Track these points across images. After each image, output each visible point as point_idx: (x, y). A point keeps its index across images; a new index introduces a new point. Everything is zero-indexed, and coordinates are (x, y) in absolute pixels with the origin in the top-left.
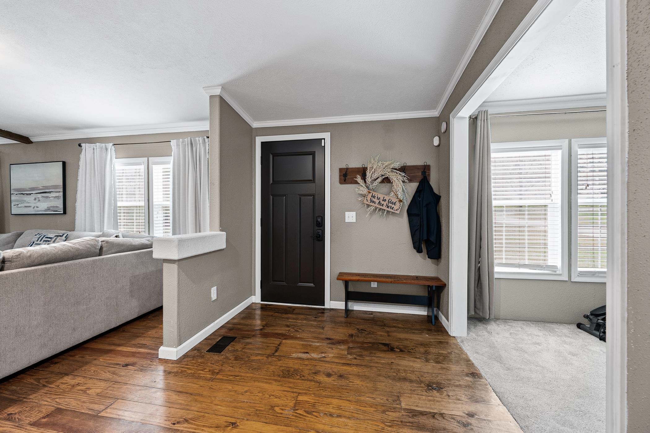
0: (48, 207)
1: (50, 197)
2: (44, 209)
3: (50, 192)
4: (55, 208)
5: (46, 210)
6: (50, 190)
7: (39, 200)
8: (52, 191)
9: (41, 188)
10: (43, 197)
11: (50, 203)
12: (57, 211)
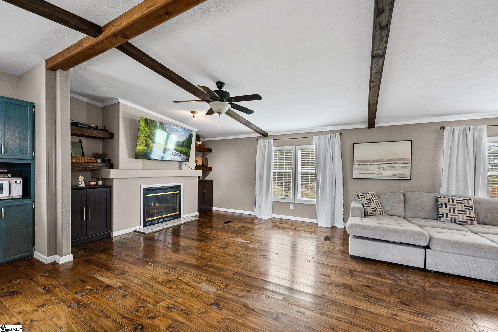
0: (393, 174)
1: (396, 167)
2: (389, 176)
3: (396, 163)
4: (402, 175)
5: (391, 176)
6: (396, 162)
7: (384, 169)
8: (399, 162)
9: (385, 160)
10: (388, 167)
11: (397, 171)
12: (403, 177)
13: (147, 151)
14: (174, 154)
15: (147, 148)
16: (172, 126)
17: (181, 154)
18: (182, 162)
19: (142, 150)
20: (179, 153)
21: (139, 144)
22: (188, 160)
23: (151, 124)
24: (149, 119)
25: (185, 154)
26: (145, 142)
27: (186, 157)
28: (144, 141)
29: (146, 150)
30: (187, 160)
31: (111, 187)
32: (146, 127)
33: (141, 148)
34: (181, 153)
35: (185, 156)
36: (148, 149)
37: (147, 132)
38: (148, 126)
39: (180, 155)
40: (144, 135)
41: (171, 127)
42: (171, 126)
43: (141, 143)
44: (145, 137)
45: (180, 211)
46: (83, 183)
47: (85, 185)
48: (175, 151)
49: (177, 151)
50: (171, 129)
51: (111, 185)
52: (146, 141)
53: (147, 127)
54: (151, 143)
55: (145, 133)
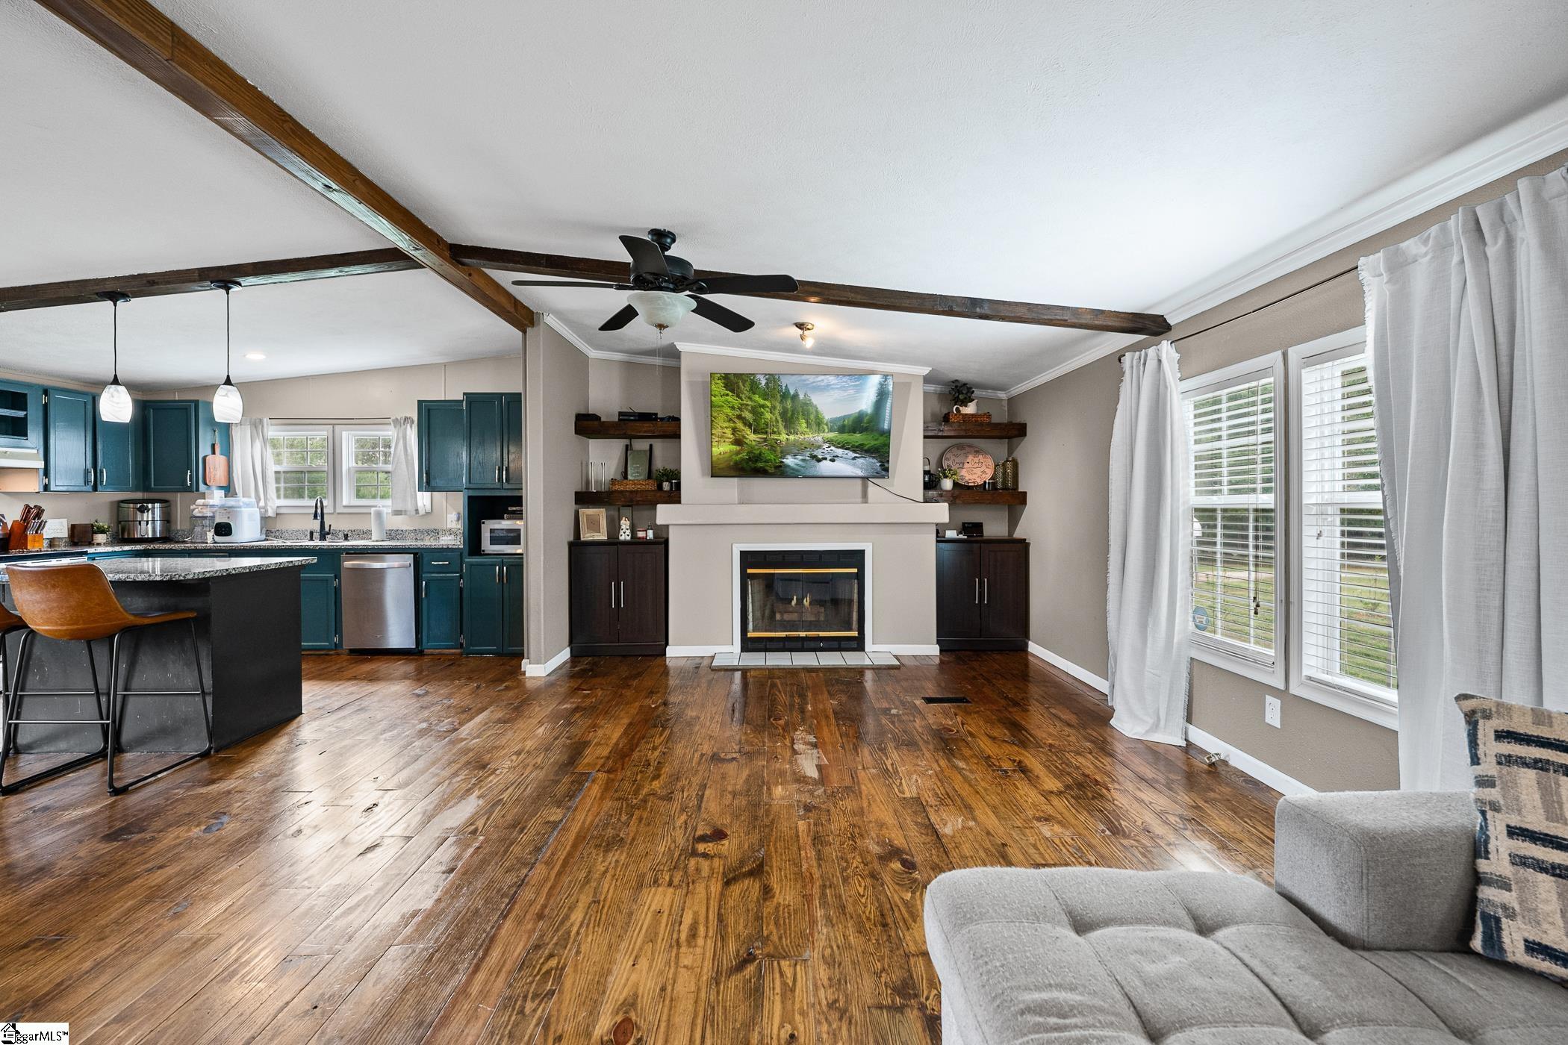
13: (740, 456)
14: (829, 458)
15: (738, 448)
16: (808, 377)
17: (857, 455)
18: (867, 478)
19: (727, 455)
20: (846, 451)
21: (717, 439)
22: (887, 470)
23: (741, 384)
24: (734, 374)
25: (872, 453)
26: (733, 434)
27: (880, 462)
28: (729, 432)
29: (738, 453)
30: (884, 473)
31: (666, 542)
32: (727, 395)
33: (722, 449)
34: (854, 451)
35: (875, 461)
36: (742, 449)
37: (733, 408)
38: (733, 391)
39: (854, 458)
40: (727, 416)
41: (805, 381)
42: (804, 377)
43: (722, 437)
44: (730, 420)
45: (861, 629)
46: (628, 532)
47: (632, 538)
48: (832, 448)
49: (837, 447)
50: (808, 384)
51: (665, 536)
52: (734, 430)
53: (730, 394)
54: (748, 433)
55: (728, 411)
